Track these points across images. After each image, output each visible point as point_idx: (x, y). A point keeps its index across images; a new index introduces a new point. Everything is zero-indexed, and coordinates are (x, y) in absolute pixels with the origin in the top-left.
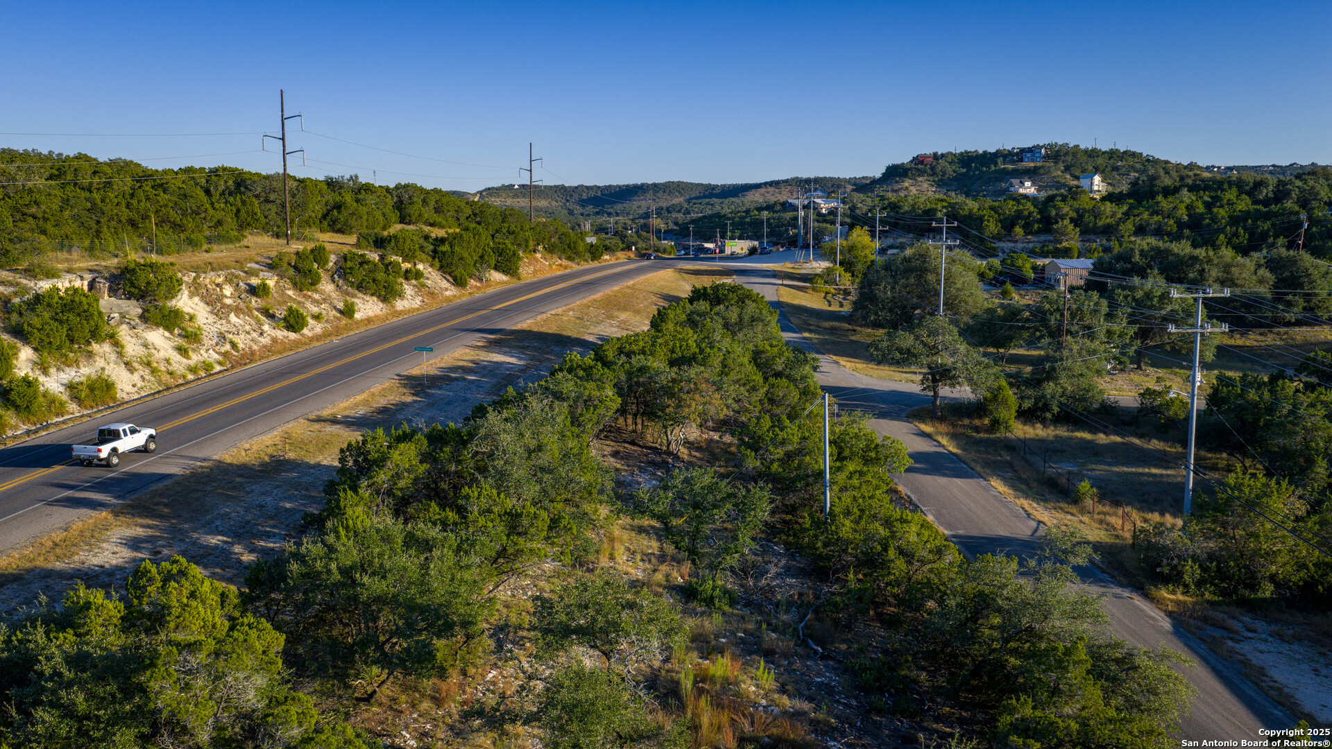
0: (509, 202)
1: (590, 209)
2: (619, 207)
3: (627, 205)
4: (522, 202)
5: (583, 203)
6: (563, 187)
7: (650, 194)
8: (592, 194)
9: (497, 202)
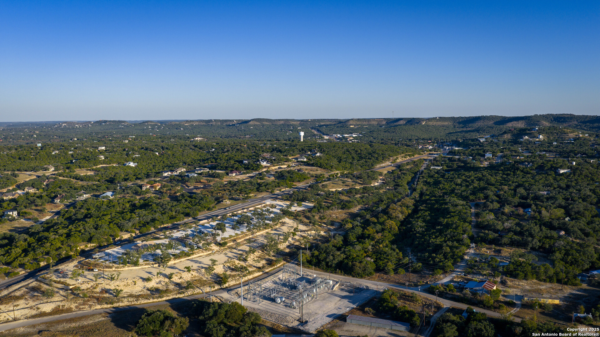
0: (435, 123)
1: (461, 125)
2: (470, 125)
3: (473, 124)
4: (439, 123)
5: (459, 123)
6: (454, 117)
7: (482, 121)
8: (463, 120)
9: (430, 123)
